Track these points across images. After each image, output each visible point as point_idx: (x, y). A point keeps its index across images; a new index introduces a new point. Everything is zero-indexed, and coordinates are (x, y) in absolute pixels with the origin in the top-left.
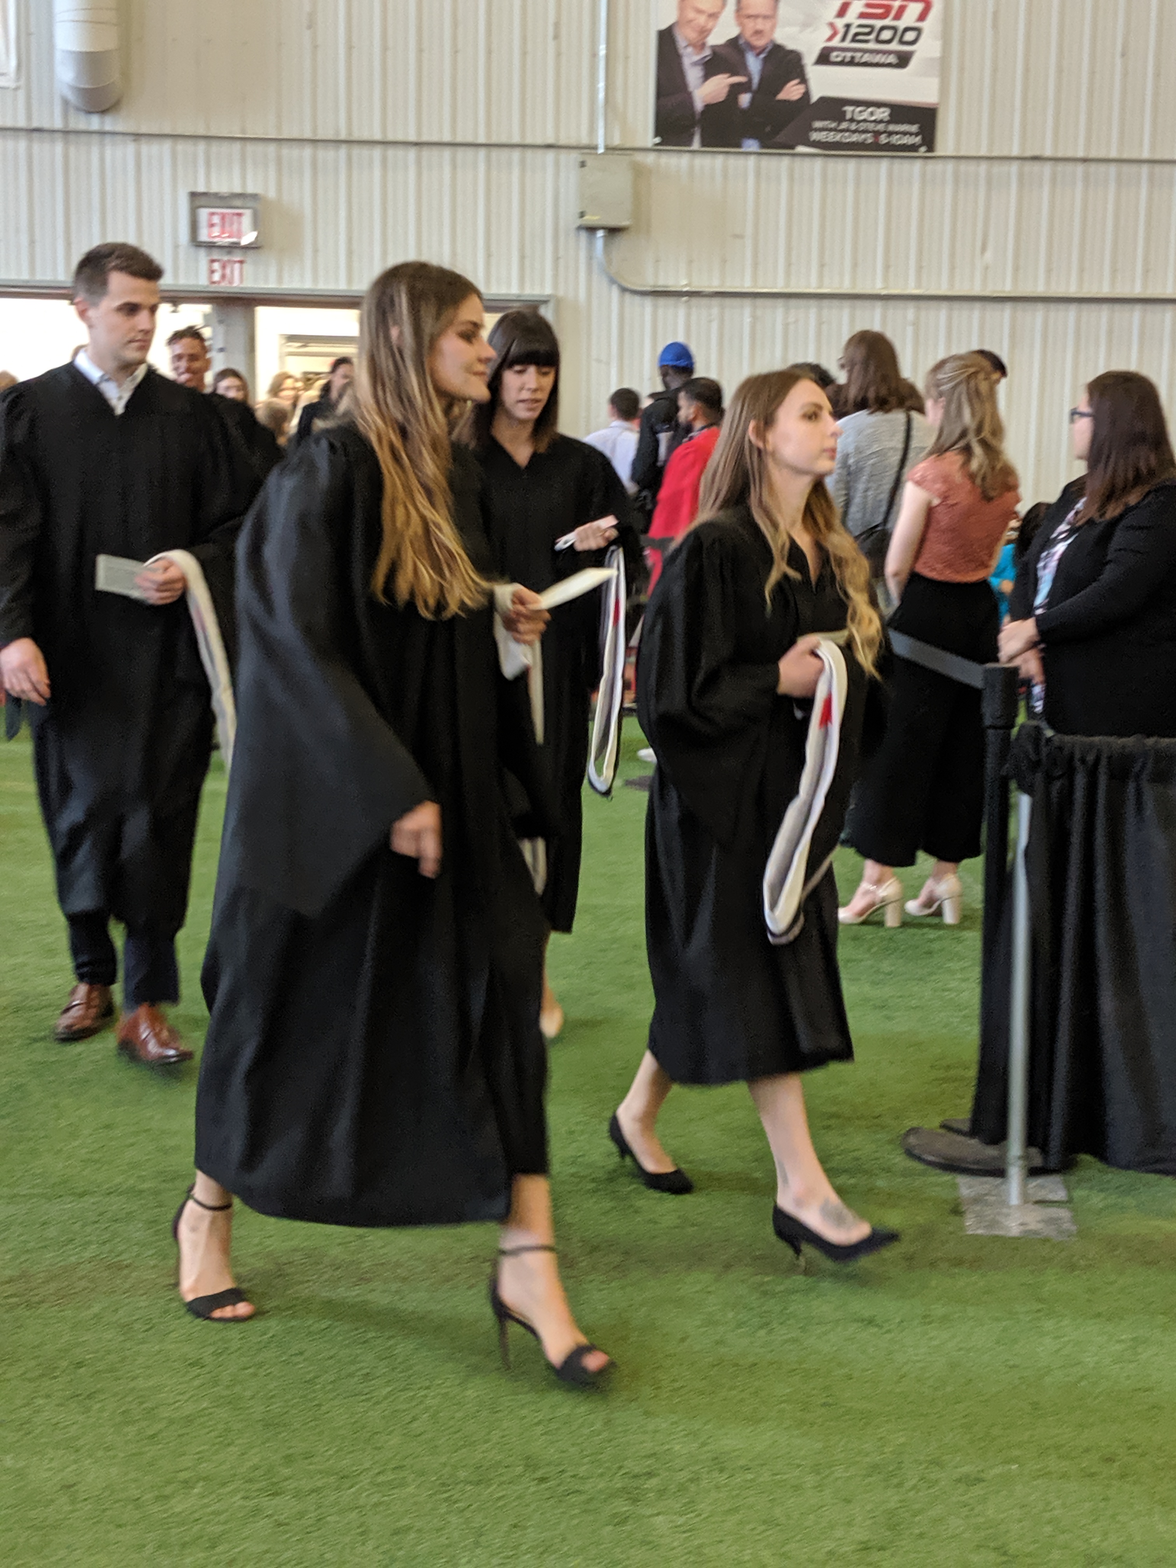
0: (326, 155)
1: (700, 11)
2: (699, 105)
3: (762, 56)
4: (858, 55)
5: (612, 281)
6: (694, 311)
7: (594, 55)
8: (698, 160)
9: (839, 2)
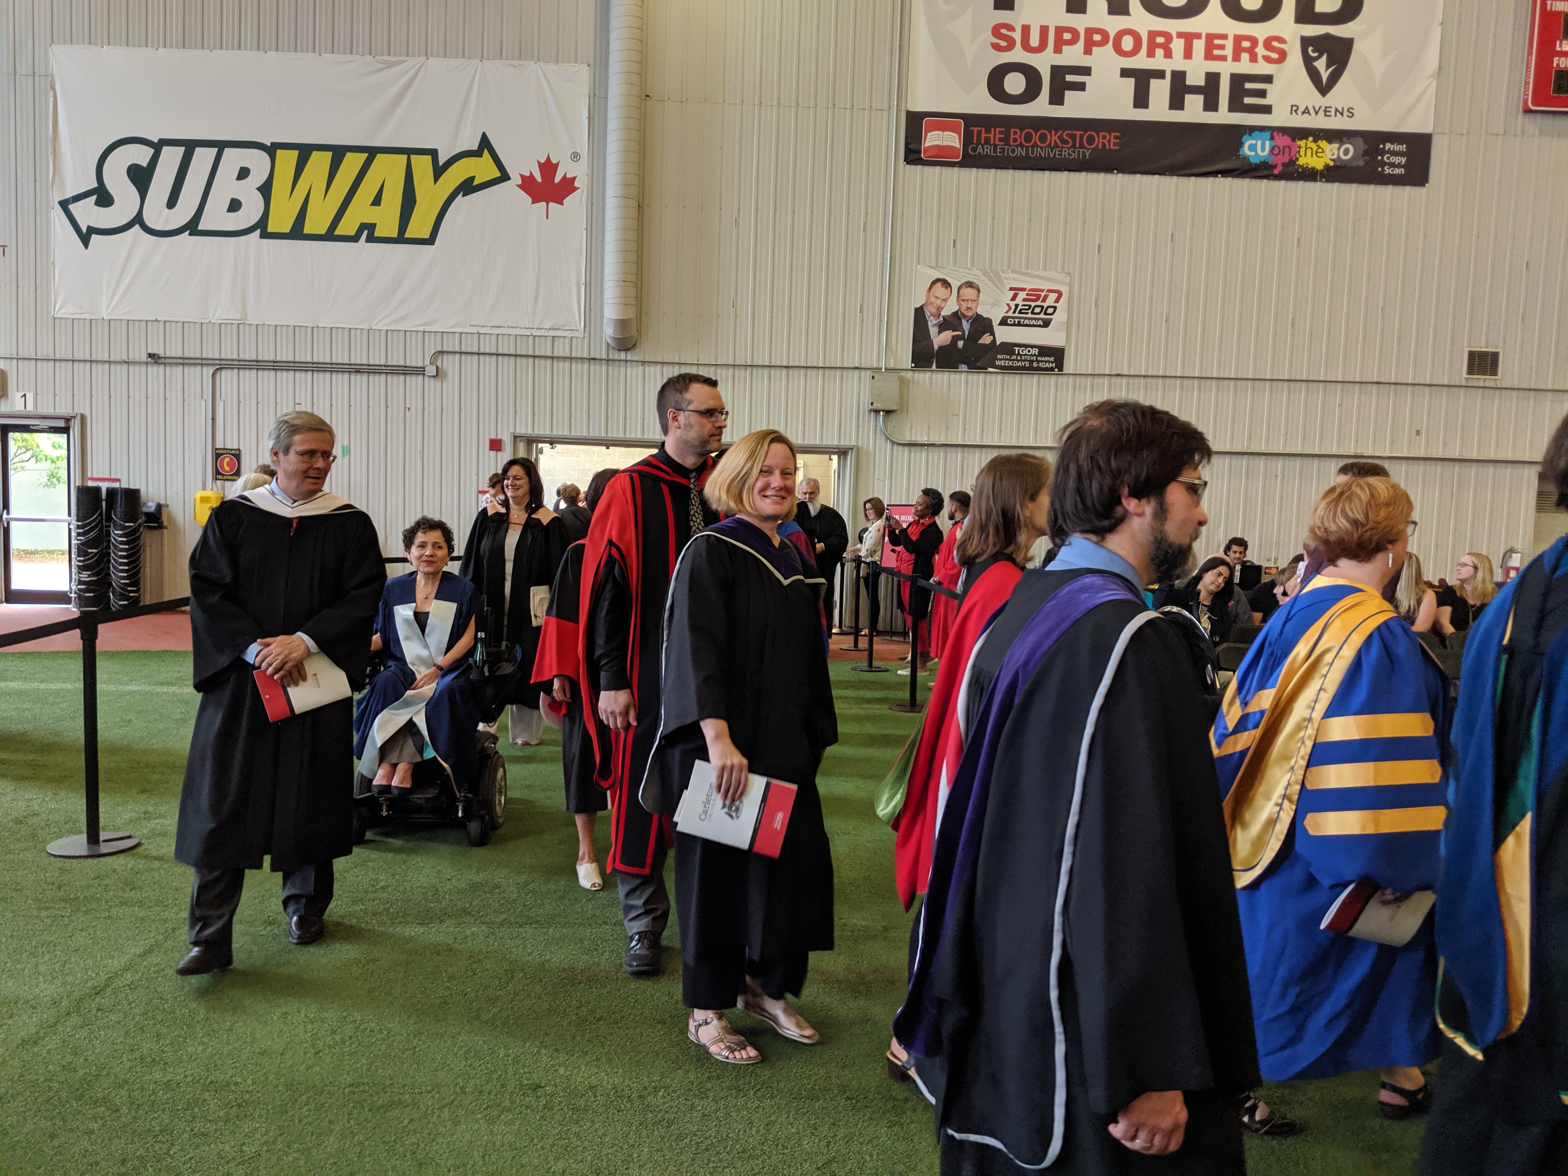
1: (937, 298)
2: (936, 347)
3: (970, 321)
4: (1022, 321)
5: (887, 438)
6: (930, 454)
7: (881, 321)
8: (934, 376)
9: (1013, 293)
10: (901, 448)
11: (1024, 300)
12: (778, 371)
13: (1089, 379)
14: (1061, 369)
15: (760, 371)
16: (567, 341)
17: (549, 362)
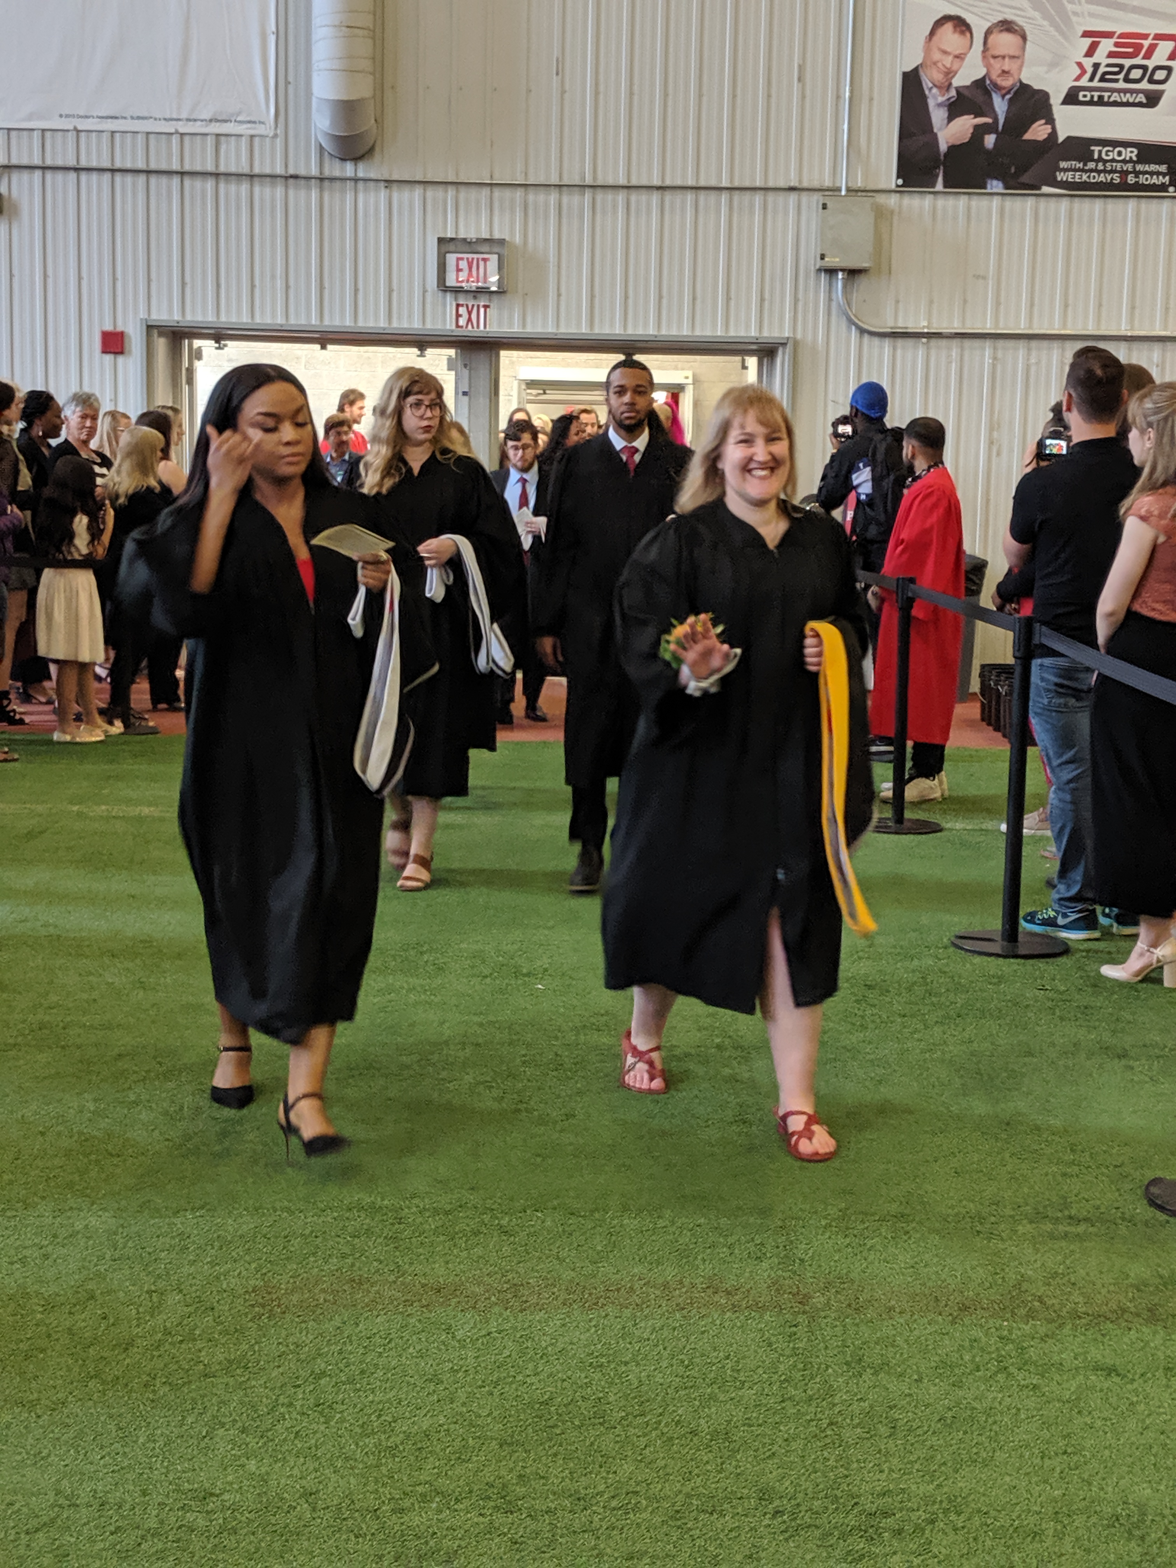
0: (571, 200)
1: (945, 52)
2: (943, 147)
3: (1008, 97)
4: (1106, 94)
5: (851, 322)
6: (933, 352)
7: (838, 97)
8: (941, 202)
9: (1088, 41)
10: (876, 341)
11: (1111, 55)
12: (643, 197)
15: (610, 196)
16: (244, 142)
17: (210, 184)
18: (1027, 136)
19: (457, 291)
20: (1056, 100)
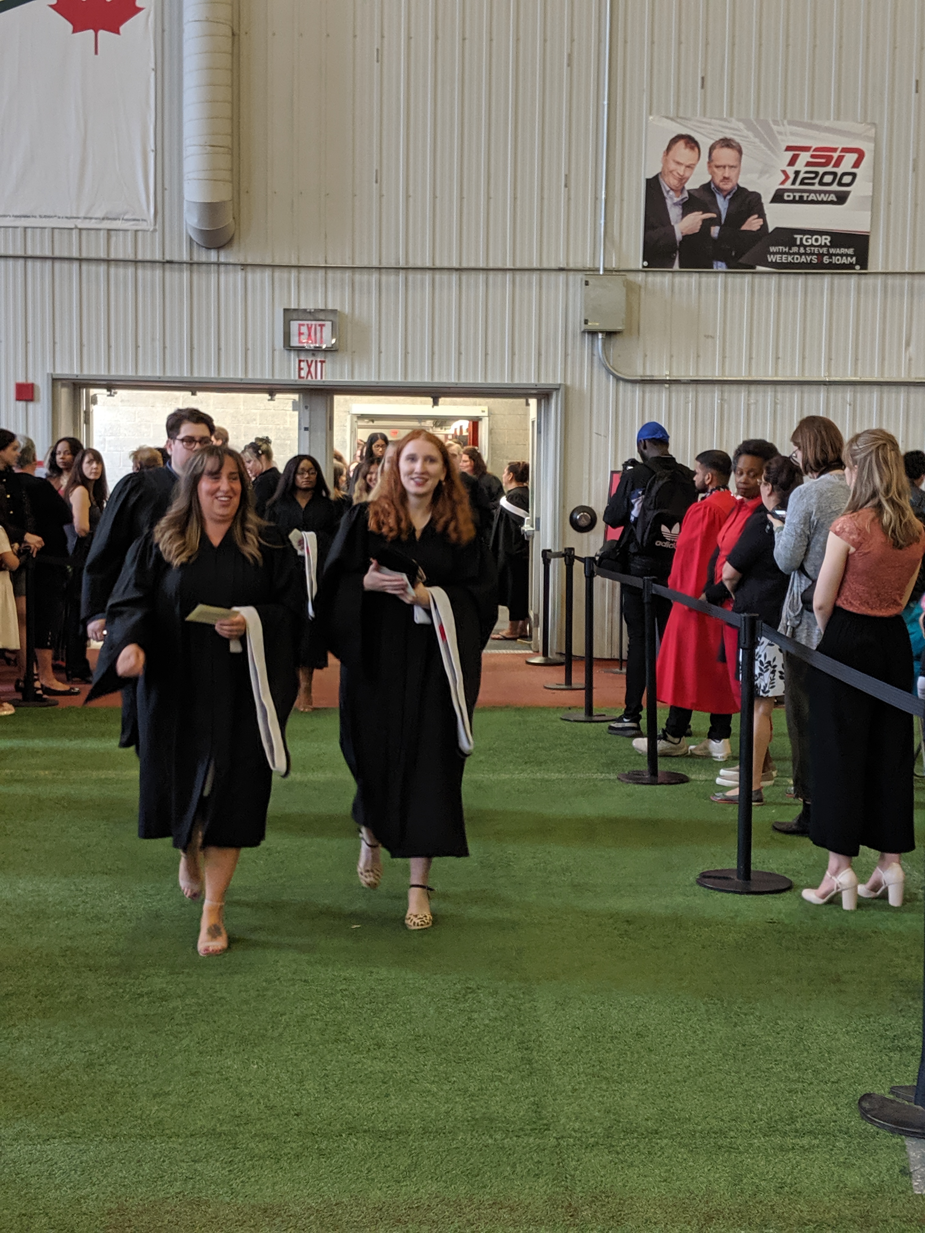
0: (388, 279)
1: (679, 163)
2: (679, 236)
3: (729, 197)
4: (805, 195)
5: (609, 372)
6: (674, 395)
7: (596, 198)
8: (678, 279)
9: (790, 154)
10: (629, 386)
11: (808, 164)
12: (445, 276)
13: (907, 280)
14: (864, 266)
15: (419, 275)
16: (130, 235)
17: (103, 268)
18: (744, 227)
19: (300, 350)
20: (766, 200)
